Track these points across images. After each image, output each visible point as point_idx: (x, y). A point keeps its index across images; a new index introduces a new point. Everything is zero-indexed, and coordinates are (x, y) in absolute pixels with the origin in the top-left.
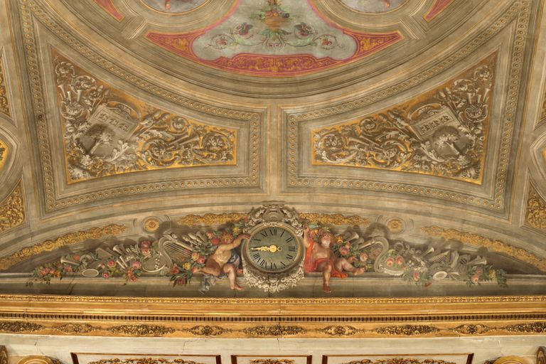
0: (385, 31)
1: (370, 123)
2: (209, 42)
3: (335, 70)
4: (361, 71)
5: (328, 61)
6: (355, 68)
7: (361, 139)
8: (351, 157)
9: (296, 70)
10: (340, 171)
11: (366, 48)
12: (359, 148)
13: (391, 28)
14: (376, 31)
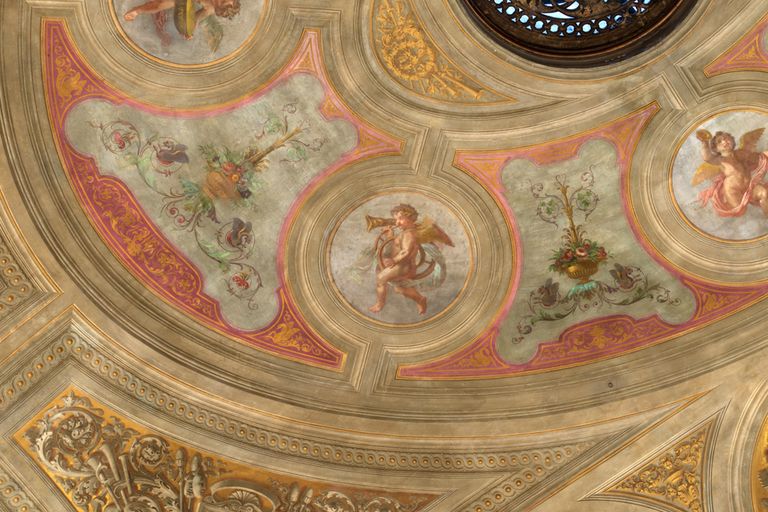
0: (331, 339)
1: (155, 449)
2: (106, 121)
3: (202, 329)
4: (231, 365)
5: (211, 309)
6: (231, 353)
7: (118, 462)
8: (74, 476)
9: (158, 278)
10: (38, 483)
11: (278, 338)
12: (101, 472)
13: (342, 343)
14: (319, 328)
